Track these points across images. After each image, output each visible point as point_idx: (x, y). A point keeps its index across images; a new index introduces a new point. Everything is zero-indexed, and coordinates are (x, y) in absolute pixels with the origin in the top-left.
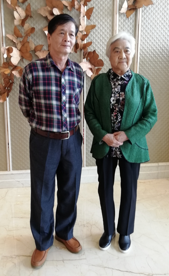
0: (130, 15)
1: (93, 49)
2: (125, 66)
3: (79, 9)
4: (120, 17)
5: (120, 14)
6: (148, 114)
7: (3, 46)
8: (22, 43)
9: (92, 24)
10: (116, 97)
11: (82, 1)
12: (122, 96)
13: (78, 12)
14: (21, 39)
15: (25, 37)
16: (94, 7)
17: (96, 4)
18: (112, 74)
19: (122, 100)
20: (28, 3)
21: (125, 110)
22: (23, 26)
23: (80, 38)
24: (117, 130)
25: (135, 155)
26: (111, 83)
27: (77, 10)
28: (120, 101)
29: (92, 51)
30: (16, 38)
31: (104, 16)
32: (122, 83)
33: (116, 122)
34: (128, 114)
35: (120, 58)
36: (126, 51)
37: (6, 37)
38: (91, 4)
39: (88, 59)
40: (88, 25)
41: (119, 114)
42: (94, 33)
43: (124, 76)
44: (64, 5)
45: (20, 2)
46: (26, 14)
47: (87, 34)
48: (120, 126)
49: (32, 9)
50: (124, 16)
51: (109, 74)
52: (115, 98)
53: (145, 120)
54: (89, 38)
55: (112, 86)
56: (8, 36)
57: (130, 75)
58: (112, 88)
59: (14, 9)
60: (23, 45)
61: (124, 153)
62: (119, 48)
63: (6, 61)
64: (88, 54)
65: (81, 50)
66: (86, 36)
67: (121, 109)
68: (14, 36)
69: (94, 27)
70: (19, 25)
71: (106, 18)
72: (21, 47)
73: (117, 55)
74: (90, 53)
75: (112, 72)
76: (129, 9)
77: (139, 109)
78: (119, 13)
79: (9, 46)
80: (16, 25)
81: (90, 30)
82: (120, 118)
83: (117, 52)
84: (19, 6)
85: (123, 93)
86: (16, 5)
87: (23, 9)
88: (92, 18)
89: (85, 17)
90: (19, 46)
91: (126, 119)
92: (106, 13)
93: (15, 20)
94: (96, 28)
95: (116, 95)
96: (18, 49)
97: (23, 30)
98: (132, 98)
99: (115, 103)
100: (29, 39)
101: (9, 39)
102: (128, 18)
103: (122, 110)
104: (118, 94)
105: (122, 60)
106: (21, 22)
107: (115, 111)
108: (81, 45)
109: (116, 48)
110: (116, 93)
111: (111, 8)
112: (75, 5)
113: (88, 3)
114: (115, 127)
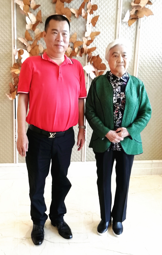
0: (132, 24)
1: (97, 54)
2: (122, 69)
3: (86, 17)
4: (123, 25)
5: (123, 23)
6: (144, 113)
7: (14, 48)
8: (32, 46)
9: (97, 31)
10: (117, 96)
11: (88, 10)
12: (122, 96)
13: (84, 20)
14: (31, 43)
15: (35, 40)
16: (99, 16)
17: (101, 13)
18: (112, 76)
19: (122, 99)
20: (39, 9)
21: (125, 109)
22: (34, 31)
23: (85, 43)
24: (118, 126)
25: (132, 148)
26: (112, 84)
27: (84, 17)
28: (121, 100)
29: (96, 56)
30: (26, 41)
31: (108, 24)
32: (122, 84)
33: (118, 119)
34: (128, 112)
35: (118, 62)
36: (124, 56)
37: (18, 40)
38: (97, 13)
39: (91, 63)
40: (93, 31)
41: (120, 112)
42: (98, 39)
43: (123, 78)
44: (72, 12)
45: (31, 9)
46: (37, 19)
47: (92, 39)
48: (121, 123)
49: (42, 16)
50: (126, 24)
51: (108, 76)
52: (116, 98)
53: (143, 118)
54: (94, 43)
55: (112, 87)
56: (19, 39)
57: (127, 77)
58: (113, 89)
59: (26, 15)
60: (33, 48)
61: (123, 147)
62: (117, 53)
63: (16, 63)
64: (92, 58)
65: (86, 54)
66: (91, 41)
67: (122, 107)
68: (25, 40)
69: (98, 33)
70: (30, 30)
71: (110, 26)
72: (30, 49)
73: (116, 59)
74: (93, 57)
75: (111, 74)
76: (131, 18)
77: (137, 107)
78: (122, 21)
79: (20, 48)
80: (27, 29)
81: (95, 37)
82: (121, 116)
83: (116, 56)
84: (31, 12)
85: (123, 93)
86: (28, 11)
87: (34, 15)
88: (96, 25)
89: (91, 24)
90: (29, 49)
91: (126, 116)
92: (110, 21)
93: (27, 25)
94: (100, 35)
95: (117, 95)
96: (28, 52)
97: (33, 34)
98: (131, 98)
99: (116, 103)
100: (39, 42)
101: (20, 42)
102: (130, 27)
103: (123, 109)
104: (119, 94)
105: (120, 64)
106: (32, 27)
107: (116, 109)
108: (86, 50)
109: (114, 53)
110: (116, 93)
111: (115, 17)
112: (82, 13)
113: (94, 11)
114: (117, 124)
